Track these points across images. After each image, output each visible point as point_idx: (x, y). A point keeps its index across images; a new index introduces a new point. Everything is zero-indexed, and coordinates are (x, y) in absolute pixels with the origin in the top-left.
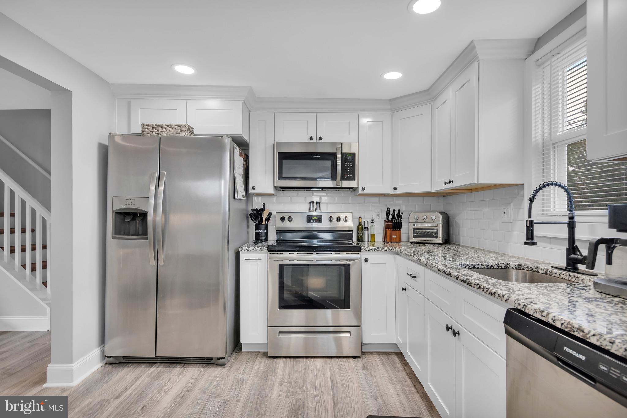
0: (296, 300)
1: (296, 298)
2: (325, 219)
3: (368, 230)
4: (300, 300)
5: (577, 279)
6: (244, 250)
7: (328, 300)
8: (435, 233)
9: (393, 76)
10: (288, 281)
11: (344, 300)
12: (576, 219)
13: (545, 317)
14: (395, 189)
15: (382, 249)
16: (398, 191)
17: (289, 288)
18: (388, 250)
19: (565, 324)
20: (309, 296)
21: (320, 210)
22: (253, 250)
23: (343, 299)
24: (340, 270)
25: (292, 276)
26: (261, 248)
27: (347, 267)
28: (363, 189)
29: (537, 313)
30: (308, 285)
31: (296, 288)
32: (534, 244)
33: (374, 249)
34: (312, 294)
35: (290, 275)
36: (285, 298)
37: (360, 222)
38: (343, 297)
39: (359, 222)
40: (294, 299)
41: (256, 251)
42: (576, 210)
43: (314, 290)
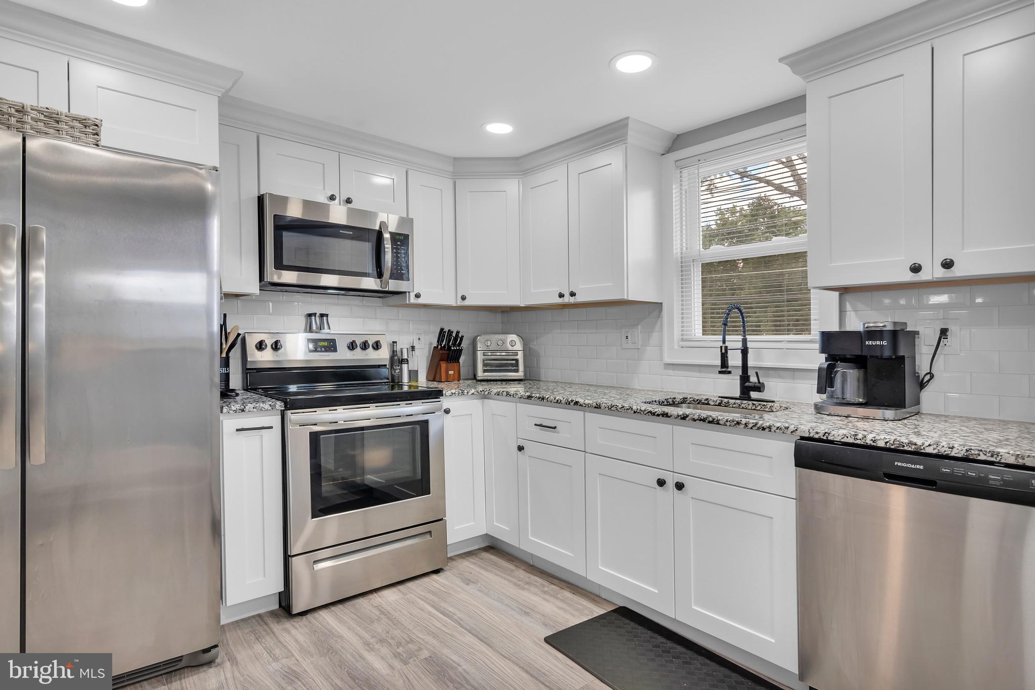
0: (344, 494)
1: (344, 489)
2: (342, 346)
3: (408, 363)
4: (351, 492)
5: (763, 407)
6: (235, 411)
7: (396, 484)
8: (512, 365)
9: (499, 128)
10: (328, 461)
11: (422, 479)
12: (749, 345)
13: (860, 439)
14: (463, 298)
15: (468, 393)
16: (467, 303)
17: (331, 475)
18: (475, 393)
19: (892, 442)
20: (365, 483)
21: (330, 329)
22: (255, 410)
23: (420, 478)
24: (413, 432)
25: (335, 452)
26: (270, 405)
27: (424, 424)
28: (418, 296)
29: (847, 437)
30: (364, 464)
31: (343, 472)
32: (729, 372)
33: (457, 393)
34: (371, 479)
35: (332, 449)
36: (324, 494)
37: (395, 349)
38: (419, 476)
39: (393, 351)
40: (340, 492)
41: (261, 410)
42: (748, 335)
43: (375, 471)
